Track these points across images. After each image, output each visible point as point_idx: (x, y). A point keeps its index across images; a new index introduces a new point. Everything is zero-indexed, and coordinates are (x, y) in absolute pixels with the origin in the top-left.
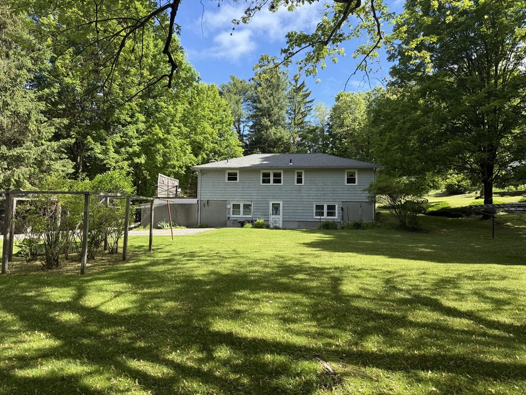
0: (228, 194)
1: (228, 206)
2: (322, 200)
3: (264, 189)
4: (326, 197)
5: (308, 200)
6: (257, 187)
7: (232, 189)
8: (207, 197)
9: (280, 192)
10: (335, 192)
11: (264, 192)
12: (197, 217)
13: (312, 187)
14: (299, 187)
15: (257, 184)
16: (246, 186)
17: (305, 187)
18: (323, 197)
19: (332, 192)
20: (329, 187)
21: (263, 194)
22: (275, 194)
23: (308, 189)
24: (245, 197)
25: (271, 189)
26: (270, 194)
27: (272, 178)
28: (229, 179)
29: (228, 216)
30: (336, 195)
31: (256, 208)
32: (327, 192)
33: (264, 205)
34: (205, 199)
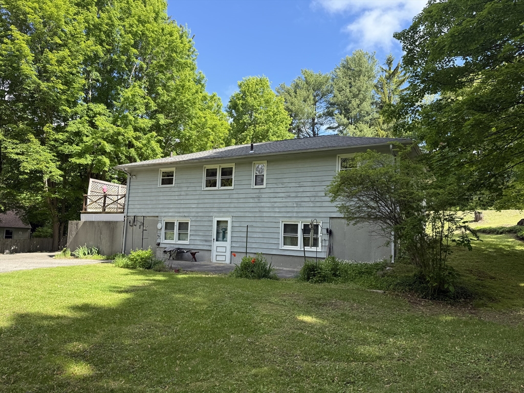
0: (160, 206)
1: (159, 226)
2: (295, 215)
3: (208, 197)
4: (301, 209)
5: (272, 215)
6: (198, 193)
7: (166, 198)
8: (135, 210)
9: (229, 201)
10: (317, 199)
11: (206, 201)
12: (122, 241)
13: (279, 190)
14: (257, 191)
15: (198, 188)
16: (183, 193)
17: (267, 190)
18: (296, 209)
19: (313, 199)
20: (308, 189)
21: (205, 205)
22: (222, 205)
23: (272, 195)
24: (181, 210)
25: (216, 196)
26: (216, 205)
27: (219, 178)
28: (164, 182)
29: (158, 241)
30: (318, 204)
31: (194, 228)
32: (303, 199)
33: (206, 224)
34: (131, 214)
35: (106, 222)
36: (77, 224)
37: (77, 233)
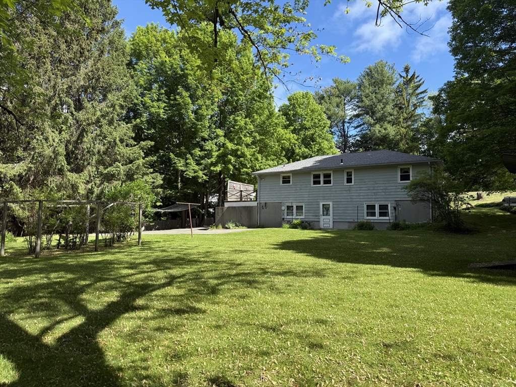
0: (283, 196)
1: (283, 208)
2: (373, 200)
3: (315, 190)
4: (377, 197)
5: (359, 200)
6: (308, 188)
7: (286, 192)
8: (265, 199)
9: (330, 192)
10: (387, 191)
11: (314, 193)
12: (257, 218)
13: (362, 186)
14: (349, 187)
15: (308, 186)
16: (298, 189)
17: (355, 186)
18: (374, 197)
19: (384, 191)
20: (381, 185)
21: (314, 196)
22: (325, 195)
23: (358, 189)
24: (298, 199)
25: (321, 190)
26: (321, 195)
27: (322, 179)
28: (284, 182)
29: (283, 217)
30: (388, 193)
31: (307, 209)
32: (378, 191)
33: (315, 206)
34: (263, 201)
35: (244, 207)
36: (222, 209)
37: (222, 215)
